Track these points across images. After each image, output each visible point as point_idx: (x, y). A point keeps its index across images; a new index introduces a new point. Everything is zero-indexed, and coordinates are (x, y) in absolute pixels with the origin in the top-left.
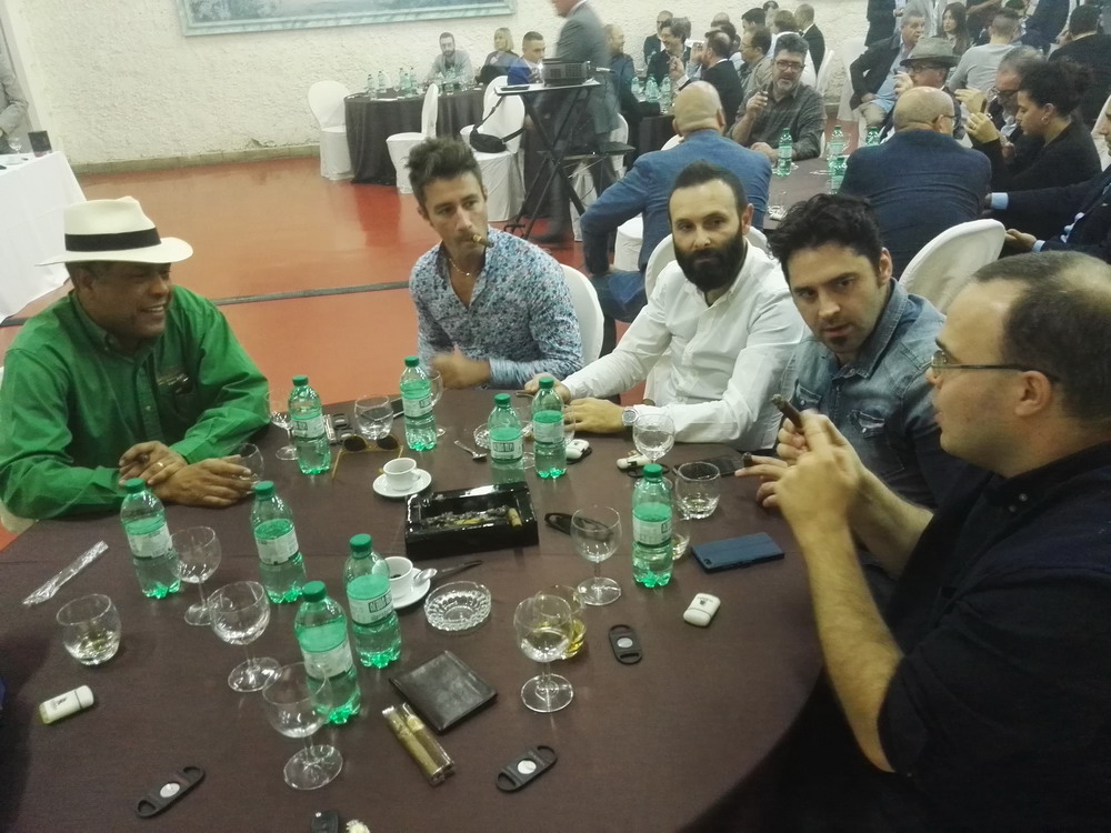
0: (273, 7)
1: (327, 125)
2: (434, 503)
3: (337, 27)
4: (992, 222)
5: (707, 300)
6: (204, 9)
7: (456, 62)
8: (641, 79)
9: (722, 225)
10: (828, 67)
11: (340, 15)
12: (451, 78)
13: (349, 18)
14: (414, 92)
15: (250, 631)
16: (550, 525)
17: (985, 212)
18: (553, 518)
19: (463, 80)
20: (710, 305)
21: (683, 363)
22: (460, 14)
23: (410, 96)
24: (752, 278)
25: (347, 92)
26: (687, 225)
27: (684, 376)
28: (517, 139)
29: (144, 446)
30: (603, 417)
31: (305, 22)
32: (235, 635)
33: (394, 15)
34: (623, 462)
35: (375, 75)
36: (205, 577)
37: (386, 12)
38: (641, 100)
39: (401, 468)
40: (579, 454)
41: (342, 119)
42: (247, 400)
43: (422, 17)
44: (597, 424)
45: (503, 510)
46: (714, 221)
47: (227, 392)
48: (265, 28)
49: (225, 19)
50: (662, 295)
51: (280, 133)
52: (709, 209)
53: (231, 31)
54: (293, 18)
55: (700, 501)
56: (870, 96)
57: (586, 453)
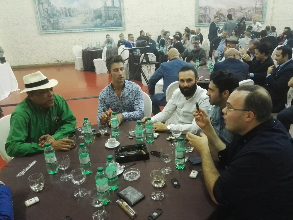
0: (63, 27)
1: (77, 56)
2: (122, 149)
3: (80, 32)
4: (250, 80)
5: (186, 99)
6: (45, 27)
7: (111, 41)
8: (158, 46)
9: (191, 81)
10: (204, 43)
11: (80, 29)
12: (109, 45)
13: (83, 30)
14: (100, 48)
15: (81, 181)
16: (152, 154)
17: (248, 78)
18: (152, 153)
19: (113, 46)
20: (187, 100)
21: (180, 114)
22: (111, 30)
23: (99, 49)
24: (198, 94)
25: (82, 48)
26: (183, 81)
27: (180, 117)
28: (127, 60)
29: (46, 135)
30: (162, 127)
31: (71, 31)
32: (77, 182)
33: (94, 29)
34: (168, 139)
35: (90, 44)
36: (66, 168)
37: (93, 29)
38: (159, 51)
39: (112, 140)
40: (157, 137)
41: (81, 55)
42: (71, 125)
43: (101, 30)
44: (160, 129)
45: (139, 151)
46: (189, 80)
47: (66, 122)
48: (61, 32)
49: (51, 30)
50: (175, 97)
51: (65, 58)
52: (188, 77)
53: (52, 32)
54: (68, 30)
55: (189, 148)
56: (215, 50)
57: (158, 136)
